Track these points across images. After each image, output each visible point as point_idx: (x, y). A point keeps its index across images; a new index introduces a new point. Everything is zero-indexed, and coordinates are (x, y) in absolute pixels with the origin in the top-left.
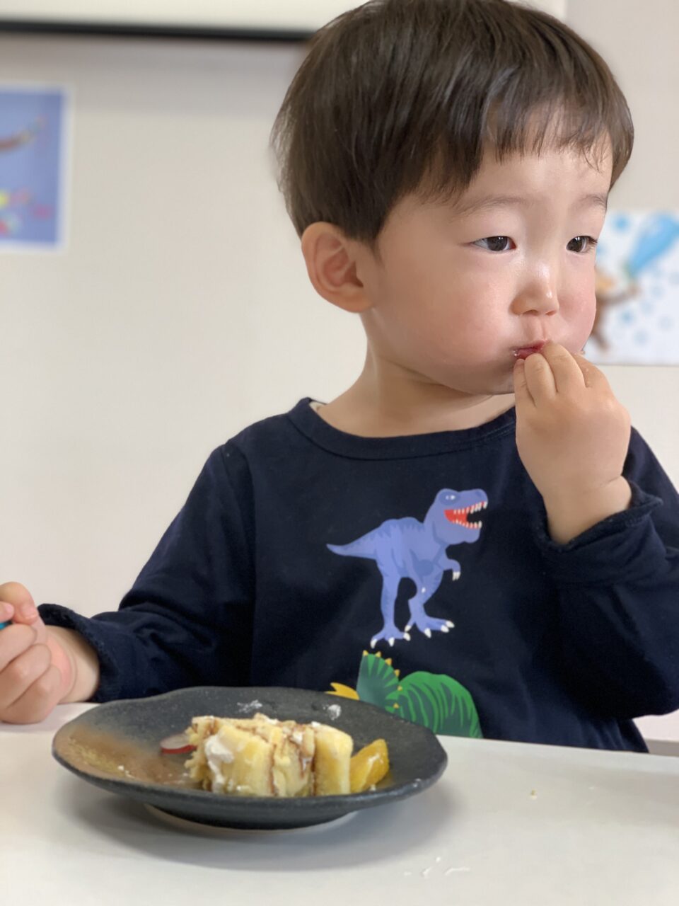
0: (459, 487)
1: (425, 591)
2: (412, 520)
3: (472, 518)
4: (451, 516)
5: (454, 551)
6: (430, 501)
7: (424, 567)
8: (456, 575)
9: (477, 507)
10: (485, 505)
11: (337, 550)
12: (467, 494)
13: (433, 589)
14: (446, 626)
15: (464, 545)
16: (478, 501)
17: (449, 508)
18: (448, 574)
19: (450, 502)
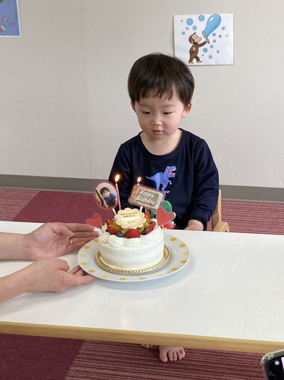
0: (171, 166)
1: (165, 187)
2: (162, 173)
3: (173, 172)
4: (169, 171)
5: (170, 179)
6: (165, 169)
7: (165, 182)
8: (171, 184)
9: (174, 170)
10: (176, 169)
11: (147, 177)
12: (172, 167)
13: (166, 186)
14: (168, 192)
15: (172, 178)
16: (174, 169)
17: (169, 170)
18: (169, 183)
19: (169, 169)
